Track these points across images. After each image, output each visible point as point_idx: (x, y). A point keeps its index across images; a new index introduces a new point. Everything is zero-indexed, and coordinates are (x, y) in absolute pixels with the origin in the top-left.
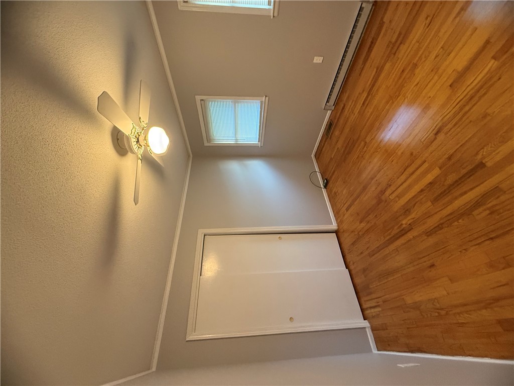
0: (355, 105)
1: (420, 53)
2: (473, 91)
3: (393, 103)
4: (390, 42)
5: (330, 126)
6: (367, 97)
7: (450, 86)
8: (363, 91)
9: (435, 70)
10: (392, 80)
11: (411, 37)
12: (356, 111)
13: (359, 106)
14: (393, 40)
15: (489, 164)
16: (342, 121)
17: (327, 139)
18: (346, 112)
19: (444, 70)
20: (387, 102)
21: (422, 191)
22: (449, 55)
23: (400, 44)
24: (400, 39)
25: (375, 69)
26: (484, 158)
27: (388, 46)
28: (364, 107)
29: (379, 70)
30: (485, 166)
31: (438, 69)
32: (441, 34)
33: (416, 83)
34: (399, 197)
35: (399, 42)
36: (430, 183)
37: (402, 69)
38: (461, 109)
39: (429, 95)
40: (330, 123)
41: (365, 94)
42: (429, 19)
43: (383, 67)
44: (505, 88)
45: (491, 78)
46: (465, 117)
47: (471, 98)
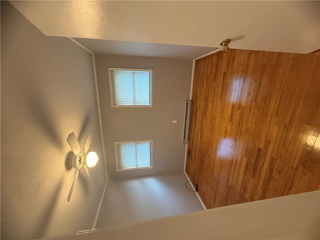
0: (197, 139)
1: (214, 113)
2: (238, 121)
3: (212, 133)
4: (202, 112)
5: (189, 152)
6: (201, 133)
7: (230, 121)
8: (199, 131)
9: (222, 117)
10: (208, 124)
11: (208, 109)
12: (199, 141)
13: (199, 138)
14: (203, 111)
15: (262, 148)
16: (194, 148)
17: (189, 159)
18: (195, 142)
19: (225, 116)
20: (210, 133)
21: (245, 172)
22: (224, 111)
23: (206, 111)
24: (205, 110)
25: (200, 122)
26: (258, 146)
27: (202, 113)
28: (202, 138)
29: (202, 122)
30: (261, 149)
31: (223, 116)
32: (218, 106)
33: (217, 123)
34: (237, 181)
35: (205, 111)
36: (246, 166)
37: (210, 119)
38: (238, 129)
39: (224, 127)
40: (189, 150)
41: (200, 133)
42: (212, 103)
43: (203, 120)
44: (248, 118)
45: (241, 116)
46: (242, 131)
47: (239, 124)
